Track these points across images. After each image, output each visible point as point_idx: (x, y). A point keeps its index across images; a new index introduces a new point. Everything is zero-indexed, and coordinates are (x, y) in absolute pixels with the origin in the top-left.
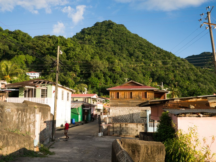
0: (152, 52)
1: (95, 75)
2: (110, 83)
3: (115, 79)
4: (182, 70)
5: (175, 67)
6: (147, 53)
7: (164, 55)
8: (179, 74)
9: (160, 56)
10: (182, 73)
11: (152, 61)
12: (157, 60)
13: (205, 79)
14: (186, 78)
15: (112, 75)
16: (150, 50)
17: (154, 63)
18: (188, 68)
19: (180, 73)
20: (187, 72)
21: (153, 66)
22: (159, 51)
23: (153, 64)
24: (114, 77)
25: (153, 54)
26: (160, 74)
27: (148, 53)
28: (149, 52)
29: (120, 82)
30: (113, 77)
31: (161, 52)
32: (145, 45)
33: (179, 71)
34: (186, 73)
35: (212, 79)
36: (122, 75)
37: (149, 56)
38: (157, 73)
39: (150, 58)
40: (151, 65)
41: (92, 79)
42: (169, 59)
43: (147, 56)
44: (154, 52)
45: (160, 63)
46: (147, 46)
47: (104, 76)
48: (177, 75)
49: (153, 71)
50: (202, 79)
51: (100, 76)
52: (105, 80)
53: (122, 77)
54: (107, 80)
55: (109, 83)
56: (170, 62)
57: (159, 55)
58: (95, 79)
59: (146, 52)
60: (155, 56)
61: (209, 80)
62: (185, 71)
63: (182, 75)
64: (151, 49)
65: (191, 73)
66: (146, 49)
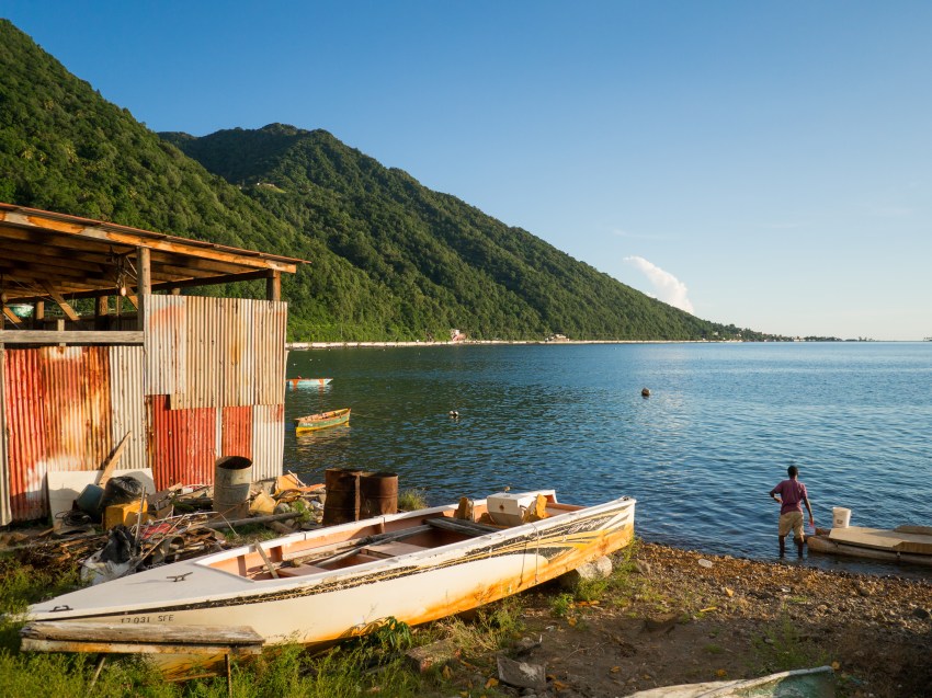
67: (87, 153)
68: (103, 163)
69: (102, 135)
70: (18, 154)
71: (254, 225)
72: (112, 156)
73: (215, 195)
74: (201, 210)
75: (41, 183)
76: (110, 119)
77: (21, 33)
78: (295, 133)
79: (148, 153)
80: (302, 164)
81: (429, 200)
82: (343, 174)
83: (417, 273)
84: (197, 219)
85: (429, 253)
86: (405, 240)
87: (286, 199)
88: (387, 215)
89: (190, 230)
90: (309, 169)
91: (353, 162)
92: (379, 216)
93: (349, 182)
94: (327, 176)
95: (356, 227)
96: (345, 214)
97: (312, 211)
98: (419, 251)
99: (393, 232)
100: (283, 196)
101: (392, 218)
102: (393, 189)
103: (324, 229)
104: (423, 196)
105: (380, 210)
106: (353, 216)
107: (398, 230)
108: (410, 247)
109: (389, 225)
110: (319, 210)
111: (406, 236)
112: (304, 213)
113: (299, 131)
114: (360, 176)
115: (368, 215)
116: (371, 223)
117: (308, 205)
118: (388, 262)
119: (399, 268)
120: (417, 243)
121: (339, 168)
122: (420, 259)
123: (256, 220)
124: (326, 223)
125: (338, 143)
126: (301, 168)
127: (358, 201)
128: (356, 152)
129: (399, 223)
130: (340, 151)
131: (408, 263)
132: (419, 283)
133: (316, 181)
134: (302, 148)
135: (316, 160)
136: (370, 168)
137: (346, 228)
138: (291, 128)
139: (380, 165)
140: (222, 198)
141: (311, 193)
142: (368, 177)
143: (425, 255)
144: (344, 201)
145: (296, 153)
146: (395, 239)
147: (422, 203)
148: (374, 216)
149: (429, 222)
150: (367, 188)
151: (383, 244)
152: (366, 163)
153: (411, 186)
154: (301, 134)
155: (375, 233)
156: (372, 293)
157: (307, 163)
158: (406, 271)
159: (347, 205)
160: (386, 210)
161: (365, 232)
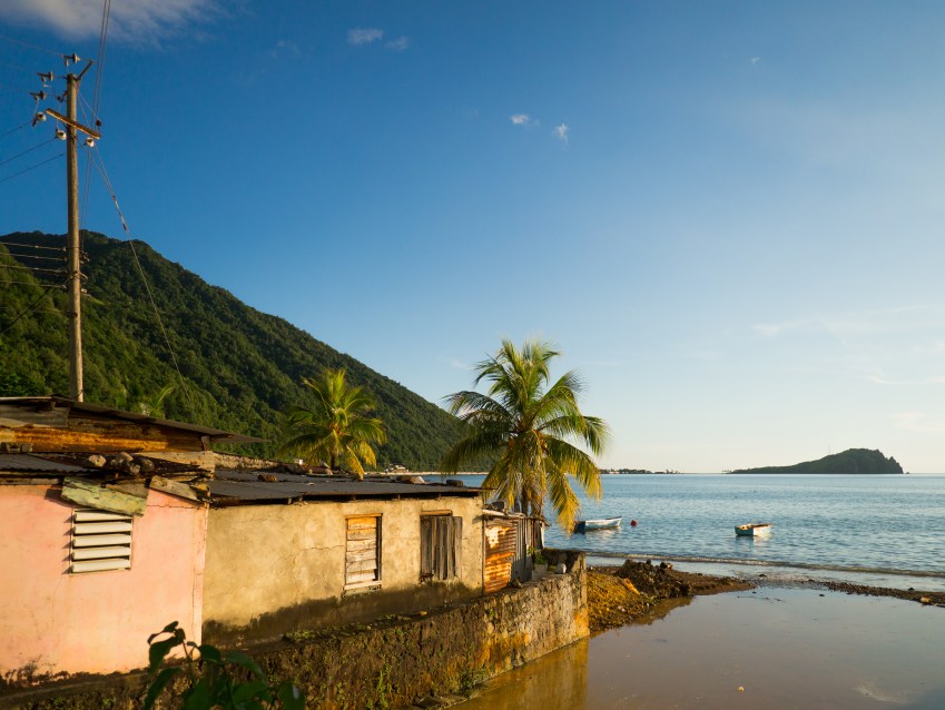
80: (117, 275)
81: (256, 321)
82: (163, 288)
83: (254, 398)
85: (264, 377)
86: (238, 362)
87: (106, 311)
88: (218, 334)
90: (124, 281)
91: (175, 277)
92: (208, 336)
93: (170, 297)
94: (144, 290)
95: (186, 346)
96: (172, 331)
97: (136, 325)
98: (253, 374)
99: (225, 353)
100: (102, 308)
101: (223, 338)
102: (218, 307)
103: (150, 345)
104: (250, 317)
105: (211, 328)
106: (180, 334)
107: (231, 351)
108: (244, 370)
109: (221, 346)
110: (143, 324)
111: (239, 357)
112: (127, 327)
113: (111, 241)
114: (182, 292)
115: (197, 334)
116: (200, 342)
117: (131, 319)
118: (224, 385)
119: (235, 391)
120: (251, 365)
121: (158, 282)
122: (255, 383)
123: (97, 331)
124: (152, 340)
125: (158, 256)
126: (115, 279)
127: (185, 319)
128: (177, 266)
129: (231, 343)
130: (159, 265)
131: (244, 386)
132: (258, 408)
133: (133, 294)
134: (116, 258)
135: (132, 272)
136: (193, 284)
137: (175, 346)
139: (203, 282)
141: (133, 307)
142: (190, 294)
143: (260, 378)
144: (170, 317)
145: (109, 263)
146: (227, 360)
147: (249, 325)
148: (204, 335)
149: (257, 344)
150: (189, 305)
151: (217, 365)
152: (189, 279)
153: (236, 306)
154: (113, 244)
155: (206, 354)
157: (122, 276)
158: (242, 394)
159: (174, 322)
160: (217, 329)
161: (196, 351)
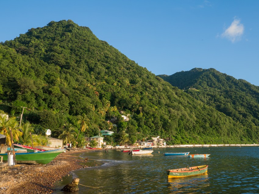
0: (120, 67)
1: (22, 97)
2: (44, 108)
3: (51, 103)
4: (153, 91)
5: (144, 88)
6: (112, 68)
7: (135, 72)
8: (148, 97)
9: (128, 73)
10: (153, 95)
11: (117, 79)
12: (124, 78)
13: (180, 103)
14: (156, 101)
15: (47, 97)
16: (118, 64)
17: (119, 82)
18: (161, 88)
19: (150, 96)
20: (159, 95)
21: (118, 85)
22: (129, 65)
23: (117, 82)
24: (51, 100)
25: (120, 69)
26: (122, 97)
27: (114, 68)
28: (115, 66)
29: (58, 107)
30: (48, 101)
31: (131, 67)
32: (112, 57)
33: (149, 93)
34: (157, 96)
35: (190, 104)
36: (61, 98)
37: (114, 72)
38: (119, 95)
39: (115, 74)
40: (115, 84)
41: (17, 103)
42: (140, 77)
43: (112, 72)
44: (121, 67)
45: (127, 82)
46: (115, 58)
47: (36, 99)
48: (146, 98)
49: (114, 93)
50: (176, 104)
51: (29, 100)
52: (37, 104)
53: (60, 101)
54: (40, 104)
55: (42, 108)
56: (140, 80)
57: (128, 71)
58: (21, 103)
59: (112, 66)
60: (122, 73)
61: (185, 104)
62: (156, 93)
63: (151, 98)
64: (119, 62)
65: (164, 96)
66: (112, 62)
67: (133, 82)
68: (138, 85)
69: (137, 76)
70: (112, 84)
71: (188, 102)
72: (140, 82)
73: (174, 93)
74: (169, 98)
75: (118, 92)
76: (140, 71)
77: (115, 49)
78: (202, 70)
79: (152, 80)
80: (205, 81)
81: (255, 89)
82: (220, 83)
83: (252, 117)
84: (168, 101)
85: (256, 109)
86: (246, 105)
87: (200, 93)
88: (238, 96)
89: (166, 105)
90: (208, 82)
91: (224, 78)
92: (235, 97)
93: (223, 85)
94: (214, 84)
95: (226, 101)
96: (222, 97)
97: (210, 97)
98: (252, 109)
99: (241, 102)
100: (198, 92)
101: (240, 97)
102: (240, 86)
103: (214, 103)
104: (252, 88)
105: (236, 94)
106: (225, 98)
107: (243, 101)
108: (248, 107)
109: (240, 100)
110: (212, 96)
111: (247, 103)
112: (207, 97)
113: (204, 70)
114: (227, 83)
115: (231, 97)
116: (232, 100)
117: (208, 95)
118: (240, 114)
119: (245, 116)
120: (251, 106)
121: (219, 80)
122: (253, 112)
123: (189, 100)
124: (215, 101)
125: (218, 72)
126: (205, 82)
127: (227, 92)
128: (225, 74)
129: (243, 99)
130: (219, 75)
131: (248, 114)
132: (254, 121)
133: (211, 86)
134: (205, 75)
135: (210, 79)
136: (231, 80)
137: (223, 102)
138: (201, 69)
139: (234, 79)
140: (176, 94)
141: (209, 90)
142: (230, 83)
143: (255, 110)
144: (221, 92)
145: (203, 77)
146: (242, 105)
147: (252, 91)
148: (233, 97)
149: (256, 98)
150: (230, 87)
151: (237, 107)
152: (229, 78)
153: (247, 85)
154: (204, 71)
155: (234, 103)
156: (234, 125)
157: (207, 80)
158: (247, 117)
159: (223, 94)
160: (238, 94)
161: (230, 103)
